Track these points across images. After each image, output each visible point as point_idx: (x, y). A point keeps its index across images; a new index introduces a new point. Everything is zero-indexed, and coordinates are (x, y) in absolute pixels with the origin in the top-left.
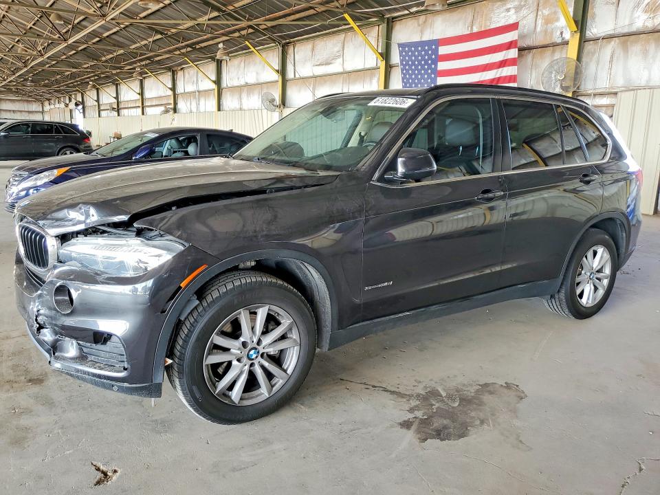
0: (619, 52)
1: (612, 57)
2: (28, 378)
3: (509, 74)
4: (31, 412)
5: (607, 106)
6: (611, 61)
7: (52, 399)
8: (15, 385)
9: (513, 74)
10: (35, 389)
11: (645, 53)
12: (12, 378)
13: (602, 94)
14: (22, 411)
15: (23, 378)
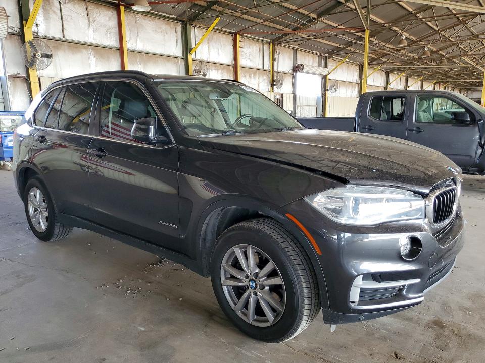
2: (441, 331)
4: (460, 306)
7: (441, 306)
8: (456, 330)
10: (446, 319)
12: (454, 338)
14: (465, 310)
15: (446, 333)
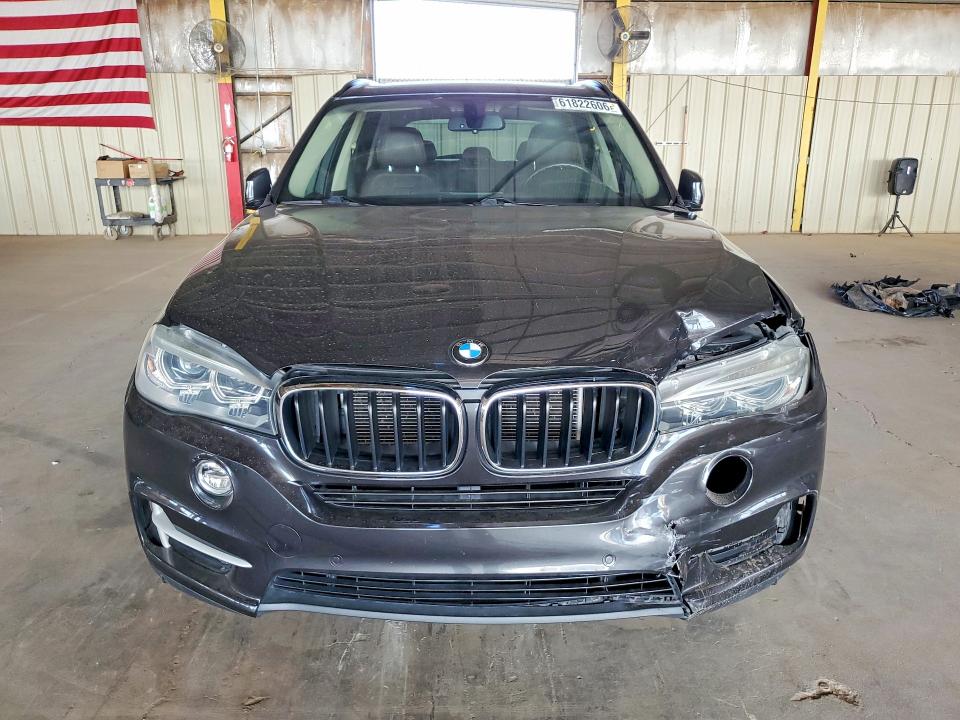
0: (279, 19)
1: (271, 26)
3: (126, 35)
5: (279, 94)
6: (271, 32)
9: (134, 36)
11: (314, 26)
13: (268, 78)
